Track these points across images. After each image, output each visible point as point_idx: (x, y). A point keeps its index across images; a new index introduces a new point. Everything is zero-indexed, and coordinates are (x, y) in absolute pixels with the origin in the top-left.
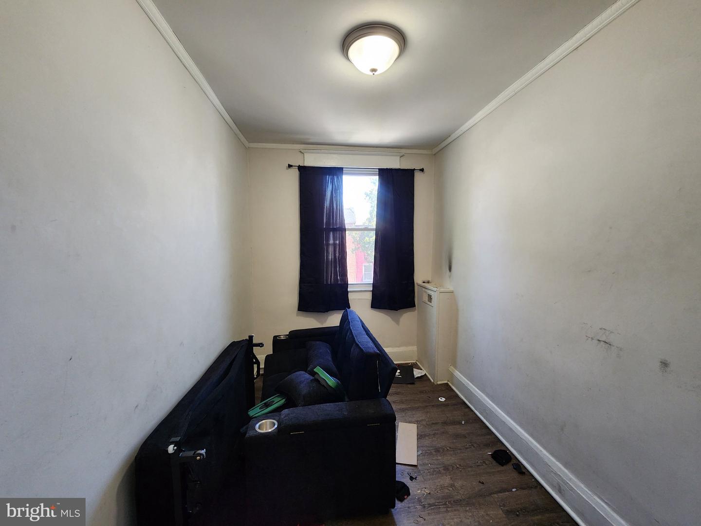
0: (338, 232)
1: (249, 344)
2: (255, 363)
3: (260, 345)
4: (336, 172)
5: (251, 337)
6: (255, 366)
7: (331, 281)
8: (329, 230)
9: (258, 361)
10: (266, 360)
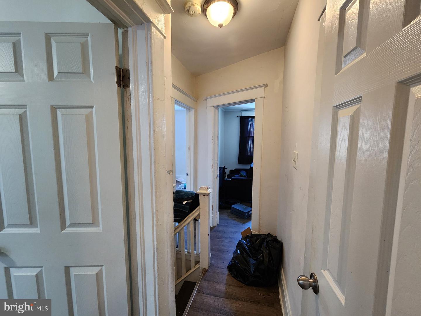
0: (252, 138)
1: (224, 168)
3: (227, 169)
4: (253, 117)
5: (224, 166)
6: (225, 174)
7: (249, 154)
8: (249, 137)
9: (226, 174)
10: (228, 175)
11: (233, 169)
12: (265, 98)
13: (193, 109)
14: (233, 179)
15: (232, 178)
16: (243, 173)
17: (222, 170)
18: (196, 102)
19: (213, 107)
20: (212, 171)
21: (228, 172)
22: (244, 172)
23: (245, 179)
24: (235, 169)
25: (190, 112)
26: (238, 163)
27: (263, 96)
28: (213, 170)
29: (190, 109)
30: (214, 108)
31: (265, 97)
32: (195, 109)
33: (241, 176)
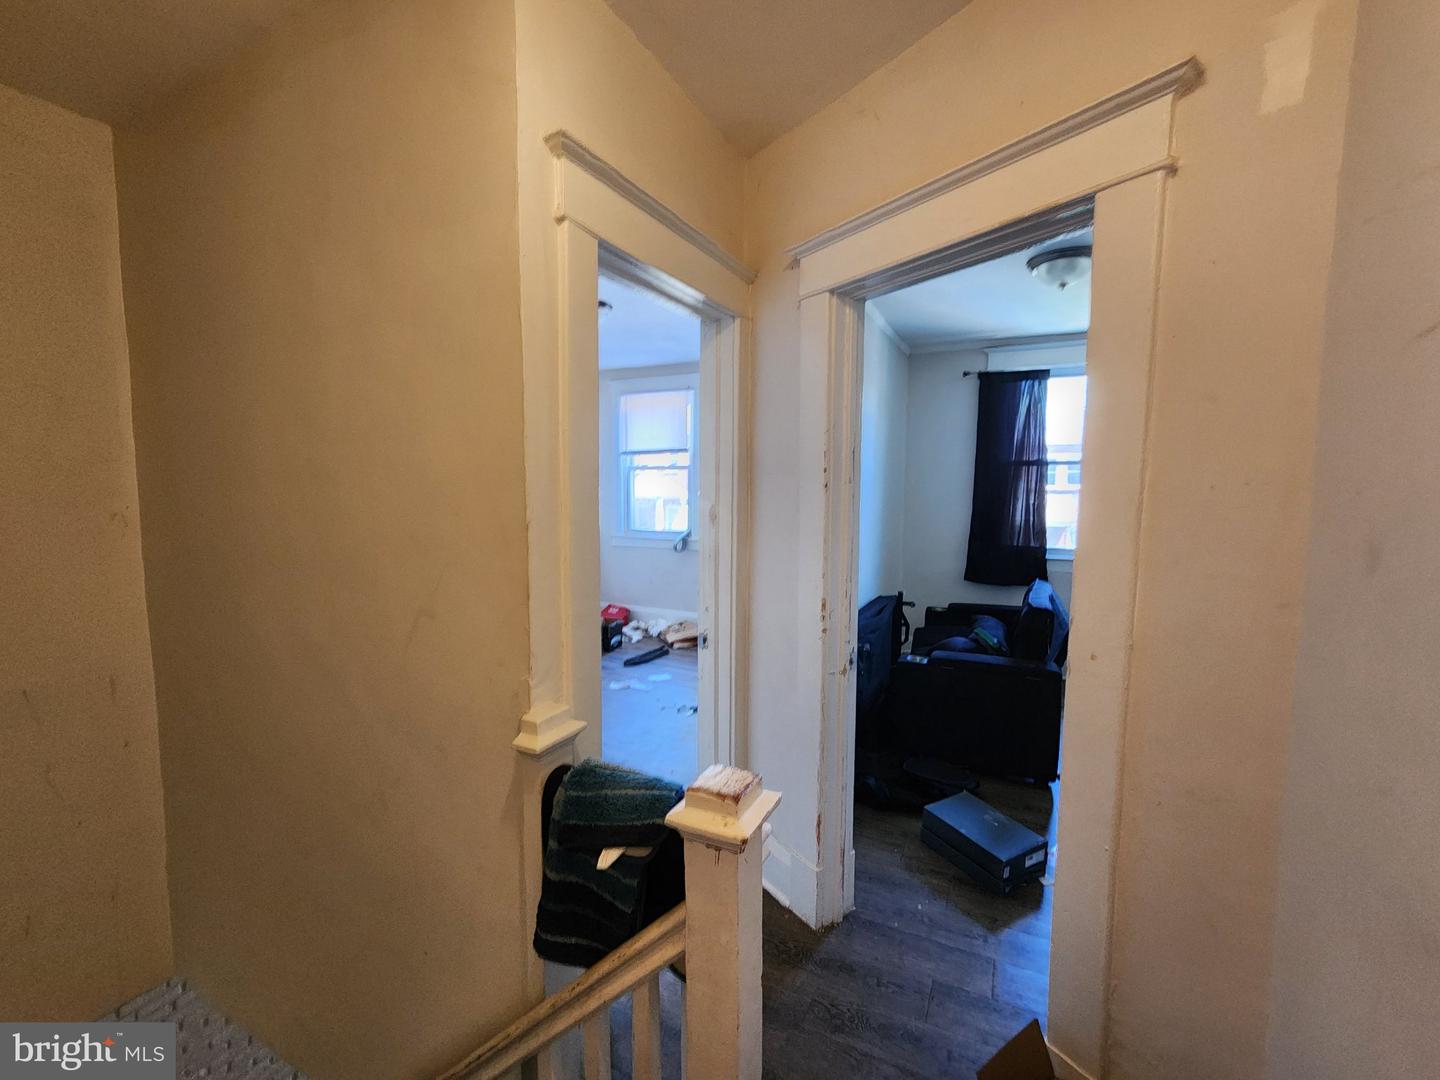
0: (1035, 468)
1: (898, 601)
2: (904, 625)
3: (912, 604)
4: (1041, 375)
5: (901, 594)
6: (904, 629)
7: (1019, 541)
8: (1021, 464)
9: (907, 625)
10: (917, 630)
11: (941, 603)
12: (1172, 170)
13: (734, 317)
14: (939, 660)
15: (936, 653)
16: (991, 633)
17: (887, 614)
18: (752, 283)
19: (832, 292)
20: (821, 634)
21: (915, 618)
22: (991, 621)
23: (998, 666)
24: (950, 605)
25: (718, 332)
26: (965, 579)
27: (1160, 157)
28: (824, 631)
29: (718, 321)
30: (835, 300)
31: (1180, 163)
32: (742, 317)
33: (981, 647)
